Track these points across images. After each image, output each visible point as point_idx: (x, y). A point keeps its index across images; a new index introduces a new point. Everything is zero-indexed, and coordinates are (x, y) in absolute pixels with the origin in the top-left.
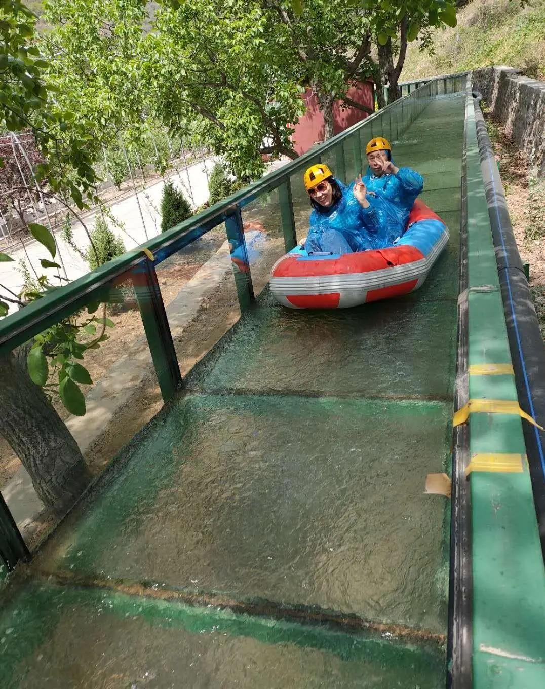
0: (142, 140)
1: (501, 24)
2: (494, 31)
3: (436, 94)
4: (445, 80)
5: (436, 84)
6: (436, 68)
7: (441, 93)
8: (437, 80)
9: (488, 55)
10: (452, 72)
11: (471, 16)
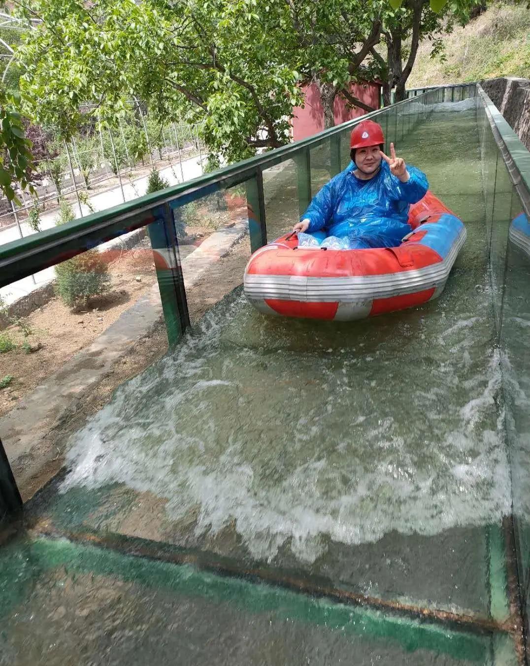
0: (114, 119)
1: (512, 37)
2: (505, 43)
3: (443, 101)
4: (453, 88)
5: (443, 92)
6: (444, 77)
7: (448, 101)
8: (444, 88)
9: (499, 66)
10: (460, 81)
11: (482, 27)
